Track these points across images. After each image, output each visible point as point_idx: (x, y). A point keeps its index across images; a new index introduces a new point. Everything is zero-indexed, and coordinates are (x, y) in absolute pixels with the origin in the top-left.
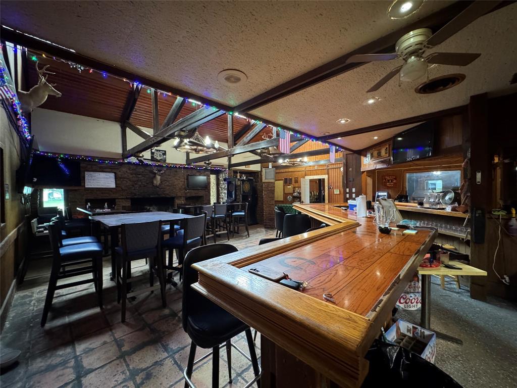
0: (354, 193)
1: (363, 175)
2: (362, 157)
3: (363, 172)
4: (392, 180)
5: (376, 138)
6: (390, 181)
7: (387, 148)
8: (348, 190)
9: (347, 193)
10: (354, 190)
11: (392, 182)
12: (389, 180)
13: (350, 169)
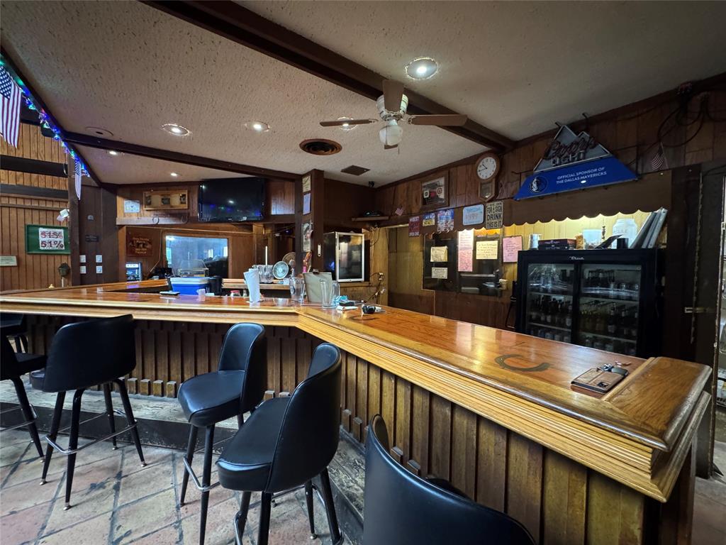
0: (99, 264)
1: (120, 231)
2: (119, 199)
3: (121, 226)
4: (144, 244)
5: (174, 175)
6: (141, 245)
7: (184, 195)
8: (83, 259)
9: (83, 264)
10: (99, 259)
11: (144, 247)
12: (138, 244)
13: (90, 217)
